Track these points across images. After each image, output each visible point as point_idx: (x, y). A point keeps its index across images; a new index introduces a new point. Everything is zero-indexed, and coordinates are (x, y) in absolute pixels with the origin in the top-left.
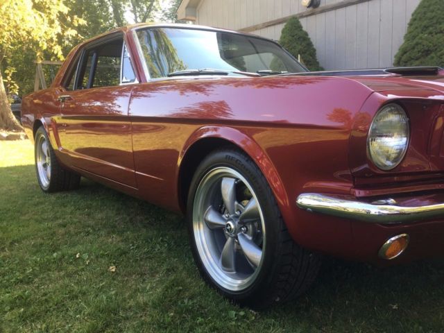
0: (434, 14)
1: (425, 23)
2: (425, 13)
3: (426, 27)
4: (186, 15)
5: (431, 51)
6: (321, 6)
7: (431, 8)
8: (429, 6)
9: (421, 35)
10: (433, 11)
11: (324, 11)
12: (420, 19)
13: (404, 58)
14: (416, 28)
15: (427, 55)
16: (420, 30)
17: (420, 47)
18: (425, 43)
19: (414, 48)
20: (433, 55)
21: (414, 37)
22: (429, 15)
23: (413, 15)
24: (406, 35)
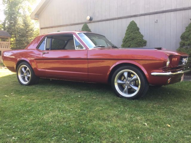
0: (134, 28)
1: (132, 30)
2: (131, 27)
3: (132, 32)
4: (35, 18)
5: (134, 39)
6: (93, 20)
7: (133, 26)
8: (133, 25)
9: (131, 34)
10: (133, 27)
11: (94, 22)
12: (130, 29)
13: (127, 40)
14: (129, 31)
15: (133, 40)
16: (130, 32)
17: (131, 37)
18: (133, 36)
19: (129, 37)
20: (135, 40)
21: (129, 34)
22: (133, 28)
23: (128, 27)
24: (126, 33)
